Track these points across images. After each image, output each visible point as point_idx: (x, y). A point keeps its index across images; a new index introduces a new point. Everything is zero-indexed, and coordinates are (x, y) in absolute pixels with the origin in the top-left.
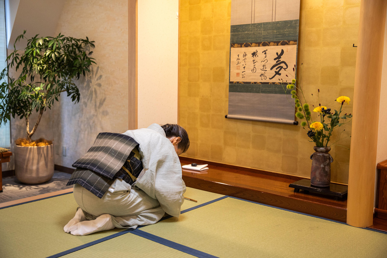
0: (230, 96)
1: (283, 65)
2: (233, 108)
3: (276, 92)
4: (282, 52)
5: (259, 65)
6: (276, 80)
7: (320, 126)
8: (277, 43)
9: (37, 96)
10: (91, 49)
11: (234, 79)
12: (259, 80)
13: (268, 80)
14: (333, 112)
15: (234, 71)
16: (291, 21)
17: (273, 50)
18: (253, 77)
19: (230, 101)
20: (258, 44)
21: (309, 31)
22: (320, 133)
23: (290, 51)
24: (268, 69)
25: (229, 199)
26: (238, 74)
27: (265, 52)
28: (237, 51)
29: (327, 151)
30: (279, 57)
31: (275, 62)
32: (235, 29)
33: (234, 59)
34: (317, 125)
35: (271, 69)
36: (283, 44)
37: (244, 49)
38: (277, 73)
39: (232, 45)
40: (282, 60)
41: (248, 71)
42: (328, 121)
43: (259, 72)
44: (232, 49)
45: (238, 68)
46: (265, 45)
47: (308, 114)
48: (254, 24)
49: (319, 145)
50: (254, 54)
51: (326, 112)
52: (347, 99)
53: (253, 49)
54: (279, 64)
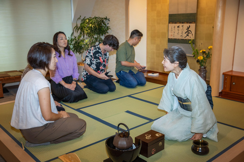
0: (168, 44)
1: (190, 32)
3: (187, 43)
4: (190, 26)
5: (180, 32)
6: (186, 38)
7: (202, 58)
8: (187, 23)
9: (86, 44)
10: (108, 22)
11: (170, 37)
12: (180, 38)
13: (184, 38)
14: (207, 52)
15: (170, 34)
16: (193, 14)
17: (186, 25)
18: (178, 37)
20: (180, 23)
21: (201, 18)
22: (202, 61)
23: (193, 26)
26: (172, 35)
27: (183, 26)
28: (171, 25)
29: (205, 68)
30: (188, 28)
31: (186, 31)
32: (171, 16)
33: (170, 28)
34: (201, 58)
35: (185, 33)
36: (190, 23)
37: (174, 25)
38: (187, 35)
39: (169, 23)
41: (176, 34)
42: (205, 56)
43: (180, 34)
45: (172, 33)
46: (182, 23)
47: (198, 53)
48: (178, 14)
49: (202, 65)
50: (178, 27)
51: (204, 52)
53: (178, 25)
54: (188, 31)
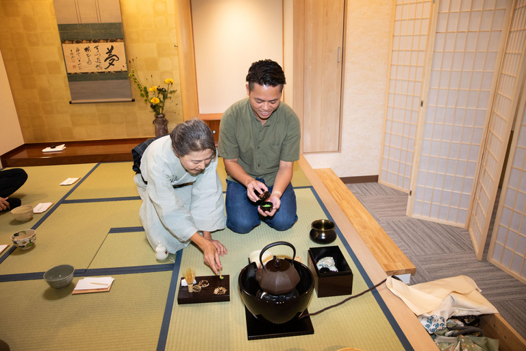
0: (70, 85)
1: (114, 57)
2: (75, 95)
3: (112, 79)
4: (112, 48)
5: (93, 58)
6: (112, 69)
7: (158, 101)
8: (107, 41)
11: (72, 71)
12: (96, 70)
13: (103, 70)
15: (70, 64)
16: (116, 24)
17: (104, 46)
18: (91, 69)
19: (71, 90)
20: (90, 41)
22: (158, 105)
23: (118, 47)
24: (102, 61)
25: (102, 165)
26: (74, 67)
27: (97, 47)
28: (69, 47)
29: (164, 116)
30: (110, 51)
31: (107, 56)
32: (63, 28)
33: (67, 53)
34: (155, 100)
35: (105, 61)
36: (112, 41)
37: (75, 46)
38: (111, 64)
39: (63, 41)
40: (113, 53)
41: (84, 64)
43: (94, 64)
44: (63, 45)
45: (73, 61)
46: (95, 41)
47: (147, 92)
48: (82, 24)
49: (158, 113)
50: (86, 49)
51: (160, 91)
52: (171, 80)
53: (85, 45)
54: (111, 57)
